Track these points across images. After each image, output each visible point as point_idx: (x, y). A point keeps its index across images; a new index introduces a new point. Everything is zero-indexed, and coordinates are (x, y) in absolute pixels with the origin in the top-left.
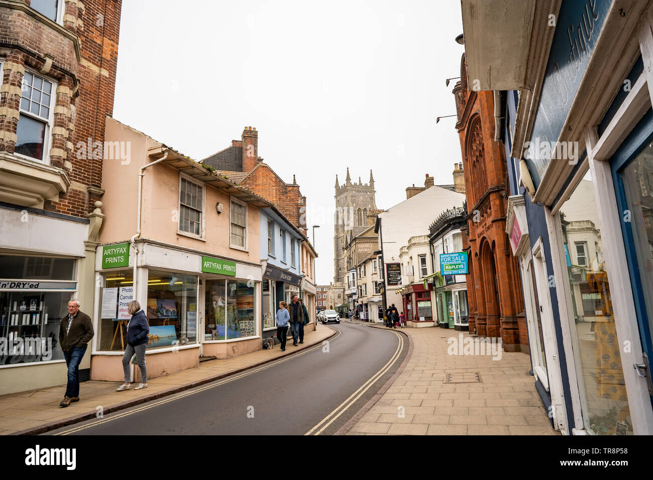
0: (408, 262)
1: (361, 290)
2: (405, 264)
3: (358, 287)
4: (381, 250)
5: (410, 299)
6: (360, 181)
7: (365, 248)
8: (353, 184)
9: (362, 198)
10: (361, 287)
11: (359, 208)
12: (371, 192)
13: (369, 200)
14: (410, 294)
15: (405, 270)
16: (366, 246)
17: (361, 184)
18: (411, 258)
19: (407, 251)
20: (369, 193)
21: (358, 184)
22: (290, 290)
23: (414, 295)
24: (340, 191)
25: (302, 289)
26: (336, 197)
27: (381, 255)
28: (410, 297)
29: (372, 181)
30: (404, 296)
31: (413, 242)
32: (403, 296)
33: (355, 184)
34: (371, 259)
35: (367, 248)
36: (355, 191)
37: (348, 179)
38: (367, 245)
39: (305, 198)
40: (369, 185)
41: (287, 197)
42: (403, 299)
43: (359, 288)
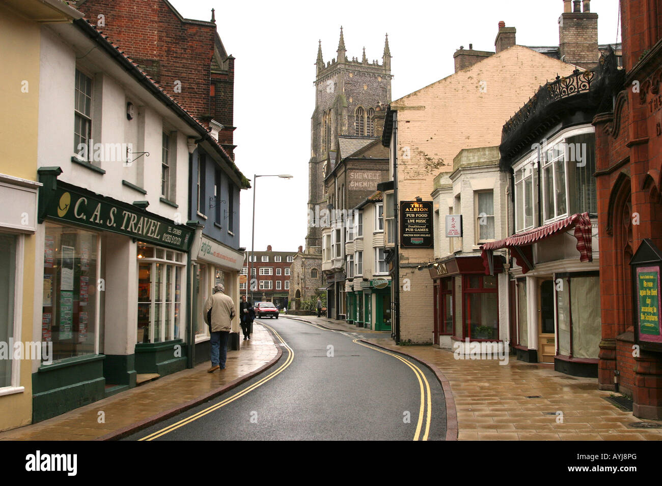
0: (451, 208)
1: (352, 262)
2: (444, 211)
3: (346, 257)
4: (392, 179)
5: (450, 288)
6: (364, 55)
7: (365, 180)
8: (350, 59)
9: (365, 88)
10: (352, 257)
11: (360, 107)
12: (384, 77)
13: (380, 92)
14: (451, 279)
15: (442, 226)
16: (365, 176)
17: (365, 60)
18: (458, 198)
19: (450, 182)
20: (380, 79)
21: (360, 60)
22: (155, 259)
23: (459, 281)
24: (324, 71)
25: (194, 257)
26: (317, 83)
27: (392, 191)
28: (450, 284)
29: (387, 55)
30: (438, 281)
31: (464, 162)
32: (435, 281)
33: (355, 61)
34: (373, 202)
35: (369, 180)
36: (353, 72)
37: (342, 49)
38: (368, 175)
39: (232, 59)
40: (381, 63)
41: (185, 49)
42: (435, 287)
43: (348, 259)
